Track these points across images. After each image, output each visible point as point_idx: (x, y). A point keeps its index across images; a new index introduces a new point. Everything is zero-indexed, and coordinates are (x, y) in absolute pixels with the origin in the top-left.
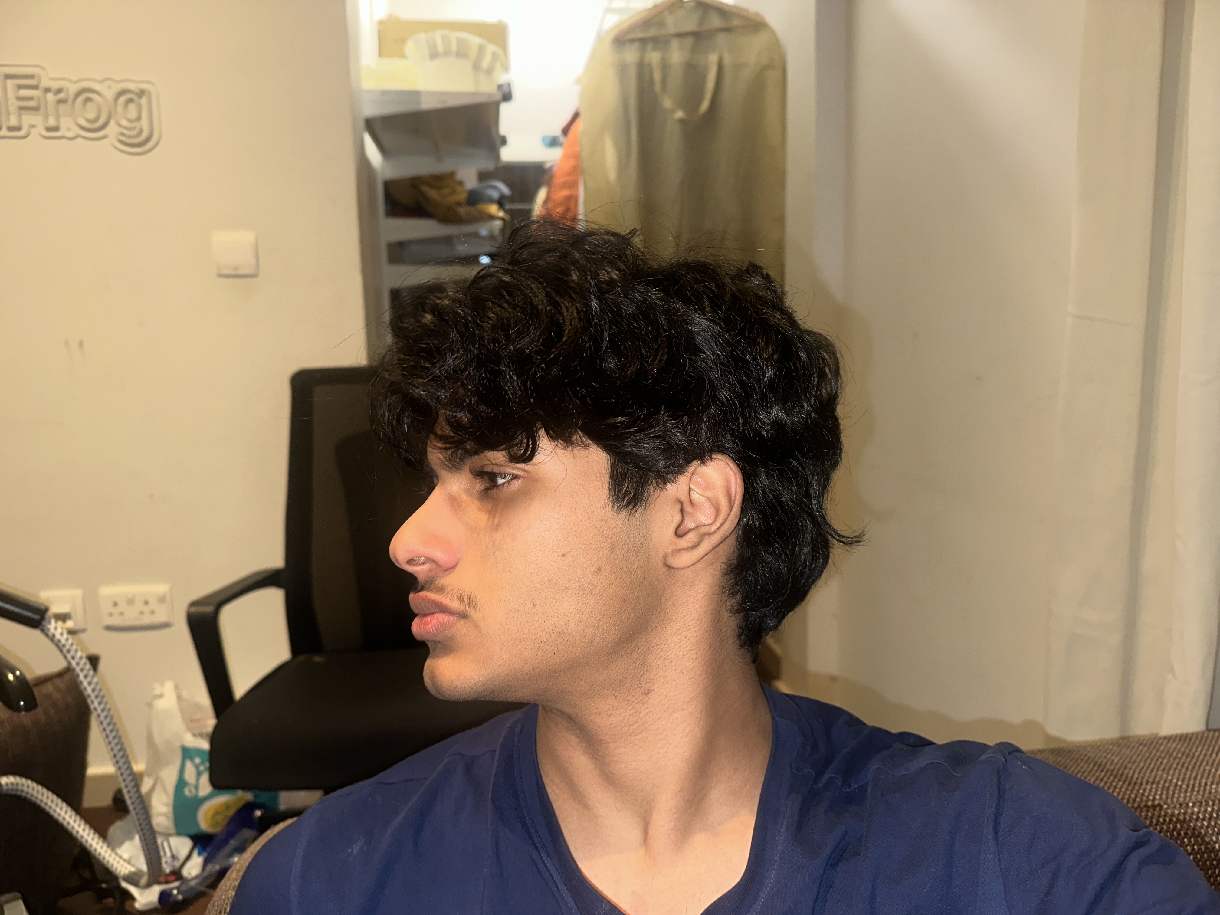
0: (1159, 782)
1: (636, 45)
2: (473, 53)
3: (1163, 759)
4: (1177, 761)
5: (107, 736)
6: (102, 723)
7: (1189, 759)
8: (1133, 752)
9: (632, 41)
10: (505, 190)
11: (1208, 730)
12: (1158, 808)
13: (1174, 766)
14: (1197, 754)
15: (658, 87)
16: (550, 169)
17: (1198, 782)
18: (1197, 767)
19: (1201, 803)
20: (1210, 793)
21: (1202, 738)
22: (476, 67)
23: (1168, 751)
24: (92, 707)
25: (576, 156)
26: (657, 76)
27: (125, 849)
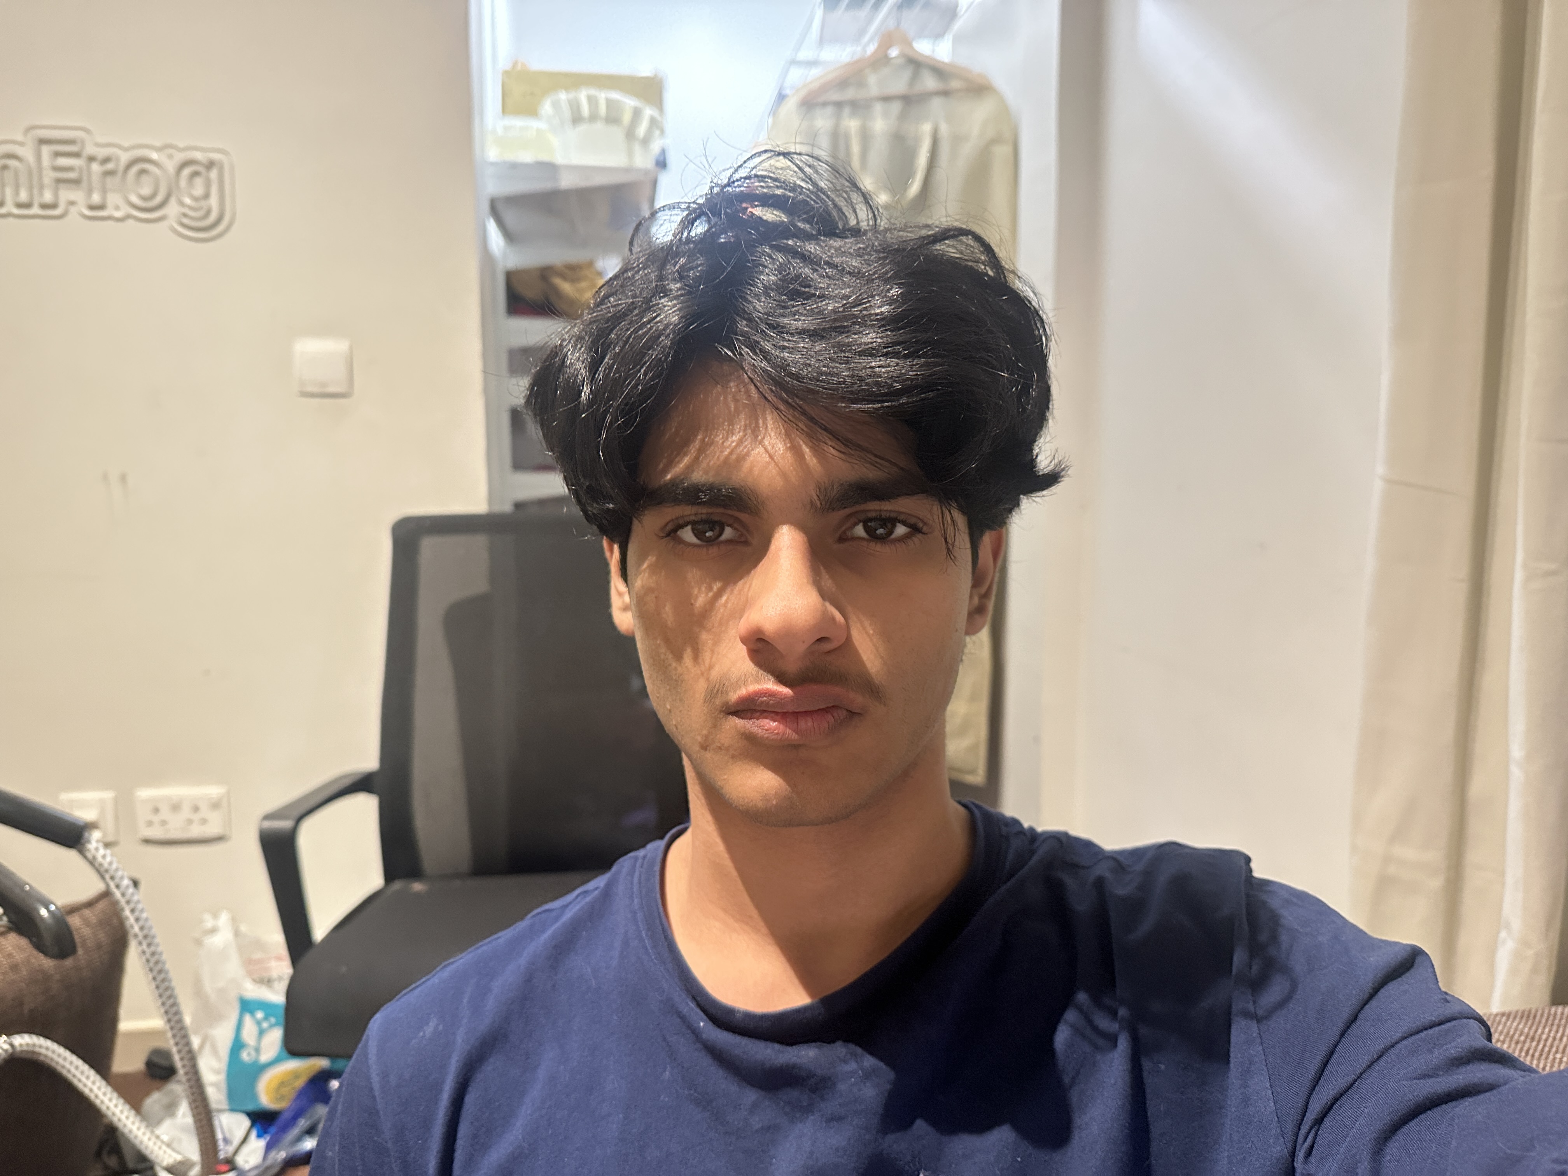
2: (627, 118)
9: (824, 103)
15: (856, 163)
22: (630, 134)
26: (856, 149)
27: (166, 1130)
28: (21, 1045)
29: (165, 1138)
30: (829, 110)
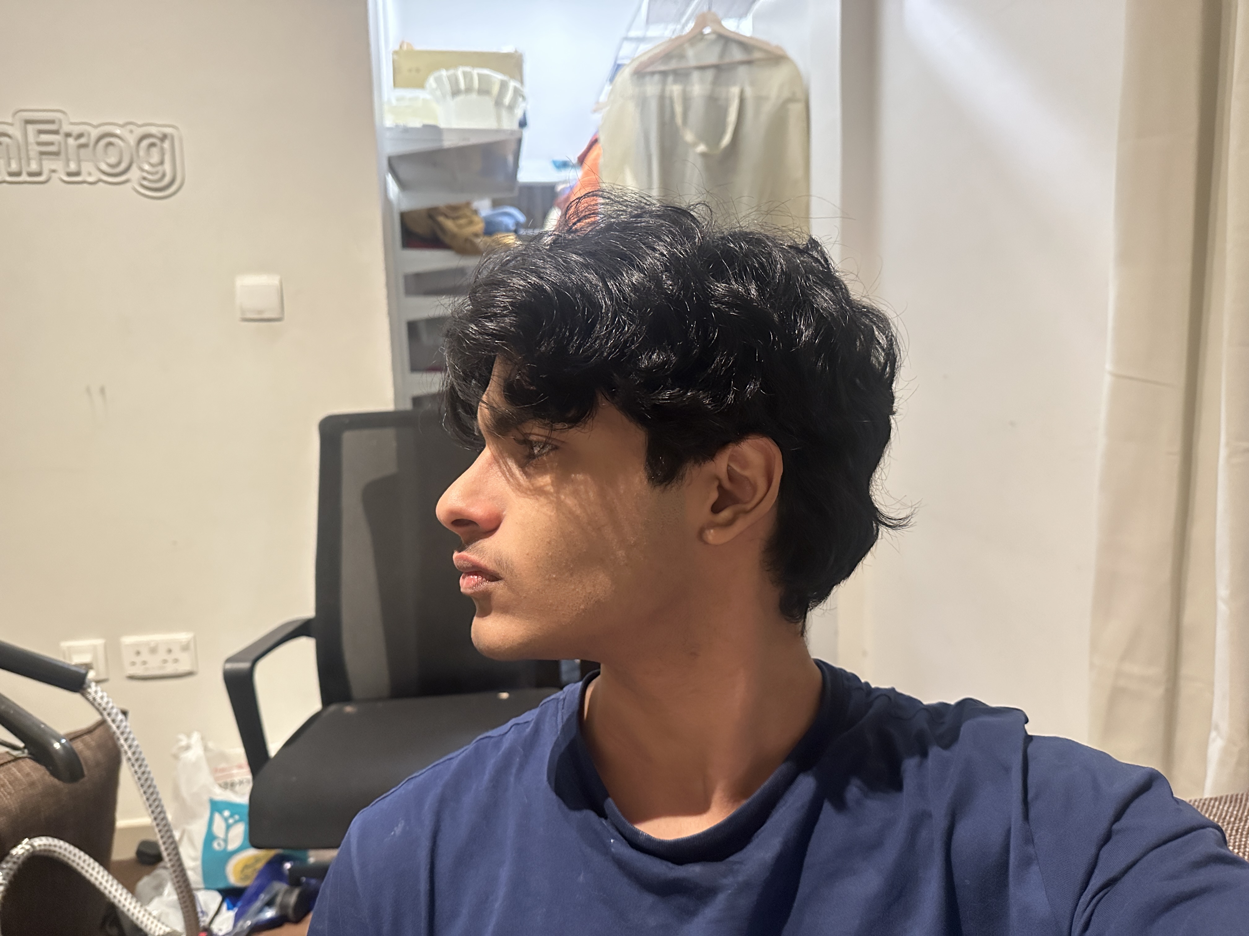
2: (496, 89)
9: (653, 73)
10: (519, 216)
15: (679, 120)
16: (562, 193)
22: (498, 103)
25: (594, 184)
26: (678, 109)
27: (156, 906)
28: (40, 846)
29: (155, 913)
30: (657, 77)
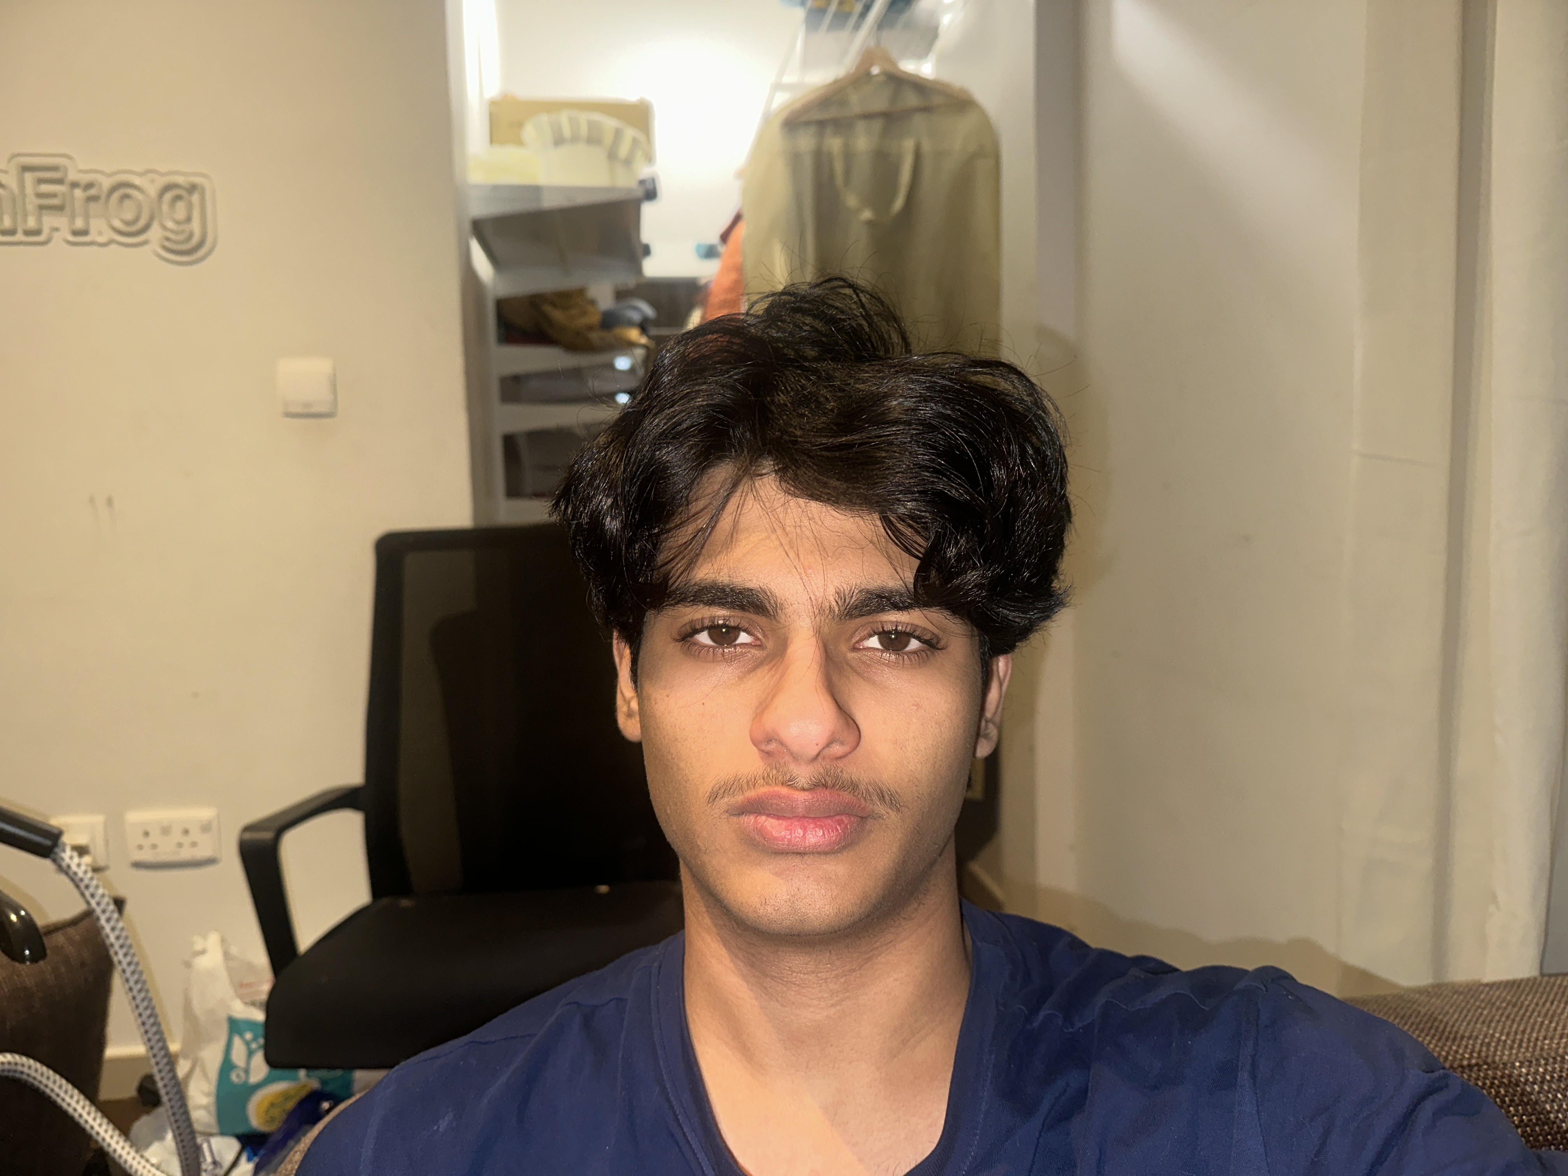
0: (1477, 1037)
1: (812, 130)
2: (608, 139)
3: (1484, 1009)
4: (1500, 1012)
5: (134, 998)
6: (127, 980)
7: (1516, 1009)
8: (1445, 1001)
9: (807, 124)
10: (648, 310)
11: (1542, 975)
12: (1476, 1068)
13: (1497, 1018)
14: (1527, 1003)
15: (839, 180)
16: (706, 286)
17: (1526, 1036)
18: (1526, 1018)
19: (1531, 1062)
20: (1542, 1049)
21: (1534, 984)
22: (612, 156)
23: (1490, 1000)
24: (115, 959)
25: (739, 269)
26: (839, 168)
27: (152, 1152)
29: (151, 1160)
